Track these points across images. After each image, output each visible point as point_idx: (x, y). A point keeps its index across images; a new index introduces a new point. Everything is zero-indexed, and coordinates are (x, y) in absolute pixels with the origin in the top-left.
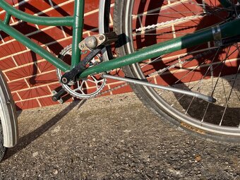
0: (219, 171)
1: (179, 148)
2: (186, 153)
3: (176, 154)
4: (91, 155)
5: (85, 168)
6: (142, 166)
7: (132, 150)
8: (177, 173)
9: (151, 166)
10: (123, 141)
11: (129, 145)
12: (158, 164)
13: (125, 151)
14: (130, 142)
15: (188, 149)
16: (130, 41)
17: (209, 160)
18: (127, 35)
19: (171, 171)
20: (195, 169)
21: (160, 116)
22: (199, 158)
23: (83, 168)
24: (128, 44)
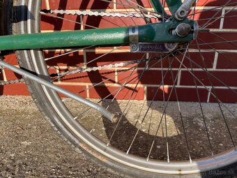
7: (17, 170)
10: (13, 155)
11: (18, 162)
14: (21, 158)
16: (33, 18)
18: (30, 8)
21: (56, 129)
24: (29, 21)
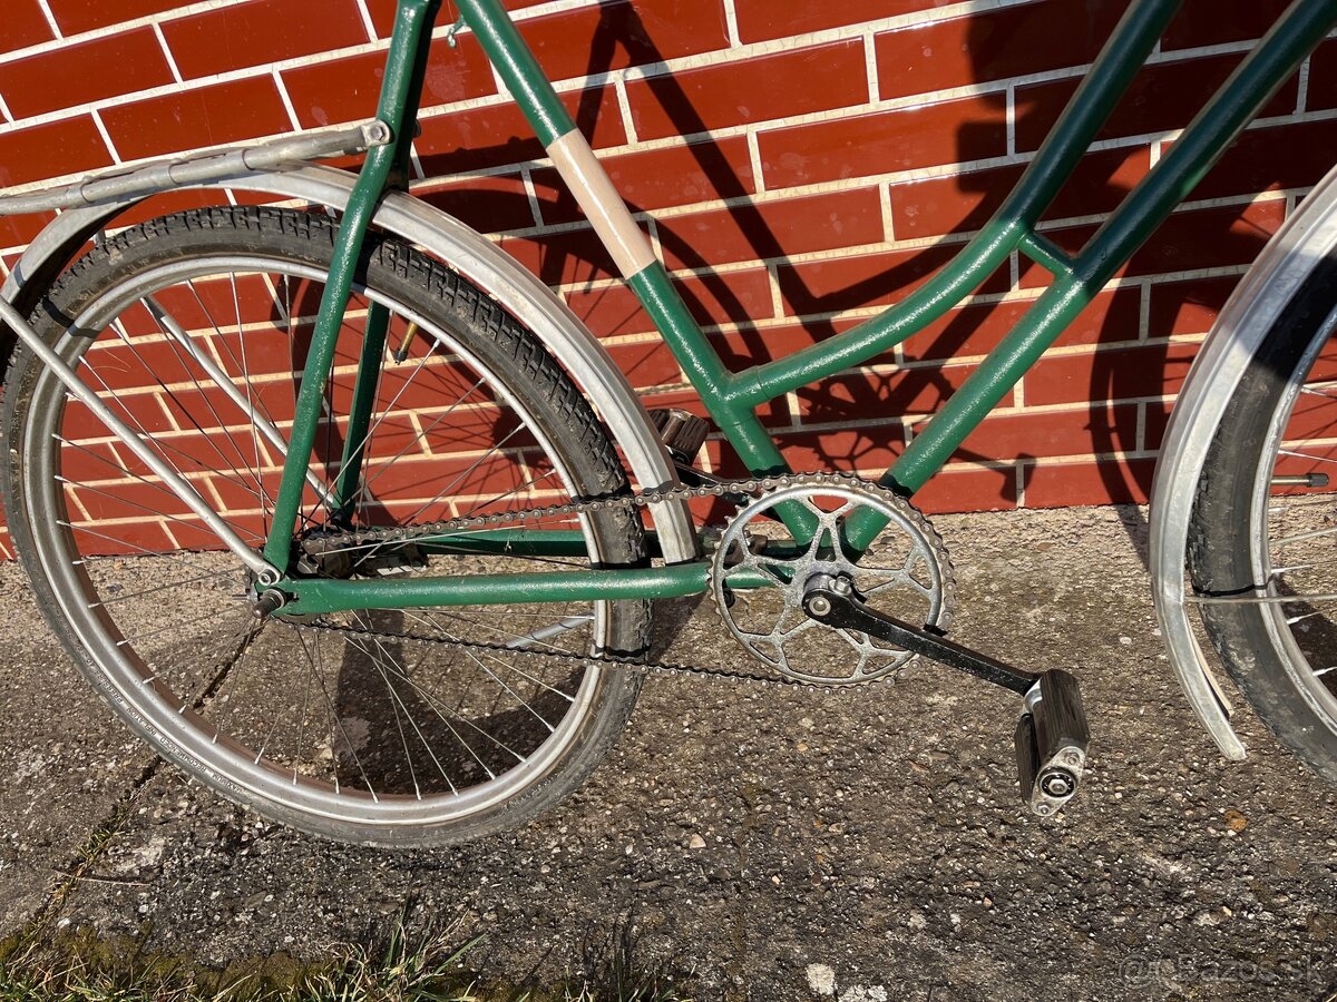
0: (1306, 866)
1: (1166, 783)
2: (1195, 803)
3: (1158, 803)
4: (820, 788)
5: (813, 831)
6: (1039, 837)
7: (982, 776)
8: (1173, 869)
9: (1075, 840)
10: (933, 739)
11: (966, 756)
12: (1100, 837)
13: (956, 780)
14: (966, 745)
15: (1201, 789)
17: (1275, 832)
19: (1149, 859)
20: (1232, 857)
22: (1239, 823)
23: (806, 835)
